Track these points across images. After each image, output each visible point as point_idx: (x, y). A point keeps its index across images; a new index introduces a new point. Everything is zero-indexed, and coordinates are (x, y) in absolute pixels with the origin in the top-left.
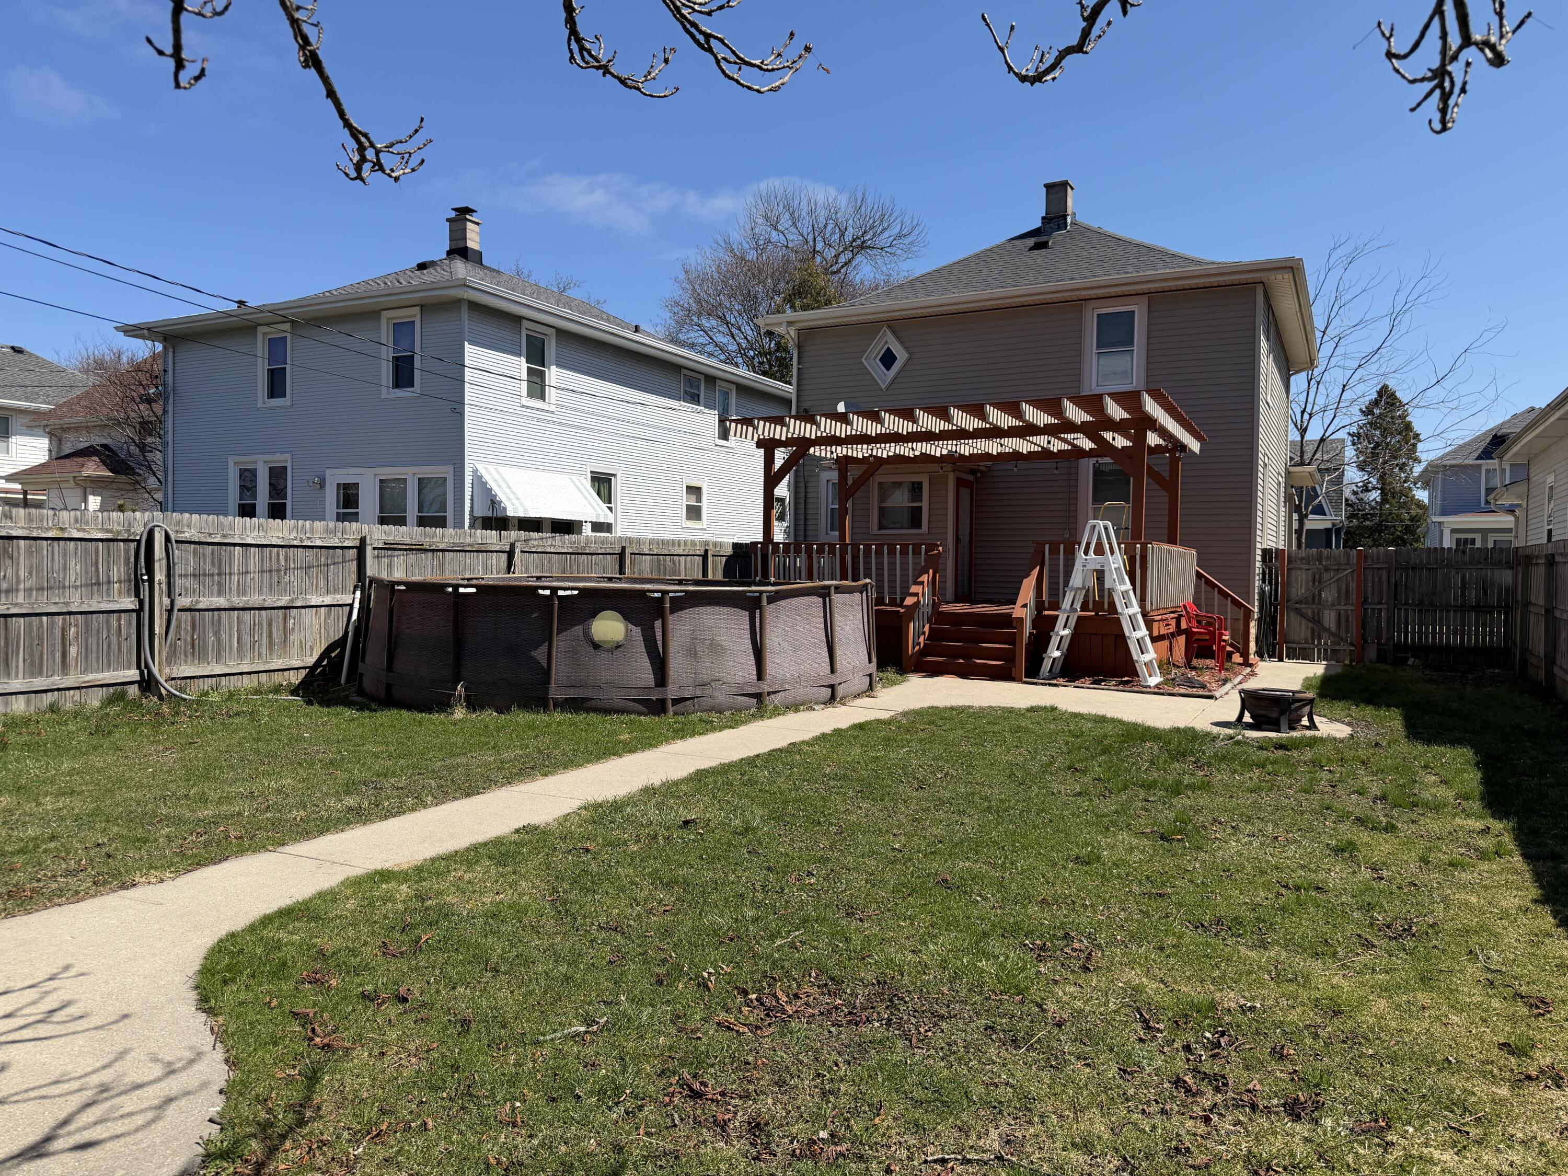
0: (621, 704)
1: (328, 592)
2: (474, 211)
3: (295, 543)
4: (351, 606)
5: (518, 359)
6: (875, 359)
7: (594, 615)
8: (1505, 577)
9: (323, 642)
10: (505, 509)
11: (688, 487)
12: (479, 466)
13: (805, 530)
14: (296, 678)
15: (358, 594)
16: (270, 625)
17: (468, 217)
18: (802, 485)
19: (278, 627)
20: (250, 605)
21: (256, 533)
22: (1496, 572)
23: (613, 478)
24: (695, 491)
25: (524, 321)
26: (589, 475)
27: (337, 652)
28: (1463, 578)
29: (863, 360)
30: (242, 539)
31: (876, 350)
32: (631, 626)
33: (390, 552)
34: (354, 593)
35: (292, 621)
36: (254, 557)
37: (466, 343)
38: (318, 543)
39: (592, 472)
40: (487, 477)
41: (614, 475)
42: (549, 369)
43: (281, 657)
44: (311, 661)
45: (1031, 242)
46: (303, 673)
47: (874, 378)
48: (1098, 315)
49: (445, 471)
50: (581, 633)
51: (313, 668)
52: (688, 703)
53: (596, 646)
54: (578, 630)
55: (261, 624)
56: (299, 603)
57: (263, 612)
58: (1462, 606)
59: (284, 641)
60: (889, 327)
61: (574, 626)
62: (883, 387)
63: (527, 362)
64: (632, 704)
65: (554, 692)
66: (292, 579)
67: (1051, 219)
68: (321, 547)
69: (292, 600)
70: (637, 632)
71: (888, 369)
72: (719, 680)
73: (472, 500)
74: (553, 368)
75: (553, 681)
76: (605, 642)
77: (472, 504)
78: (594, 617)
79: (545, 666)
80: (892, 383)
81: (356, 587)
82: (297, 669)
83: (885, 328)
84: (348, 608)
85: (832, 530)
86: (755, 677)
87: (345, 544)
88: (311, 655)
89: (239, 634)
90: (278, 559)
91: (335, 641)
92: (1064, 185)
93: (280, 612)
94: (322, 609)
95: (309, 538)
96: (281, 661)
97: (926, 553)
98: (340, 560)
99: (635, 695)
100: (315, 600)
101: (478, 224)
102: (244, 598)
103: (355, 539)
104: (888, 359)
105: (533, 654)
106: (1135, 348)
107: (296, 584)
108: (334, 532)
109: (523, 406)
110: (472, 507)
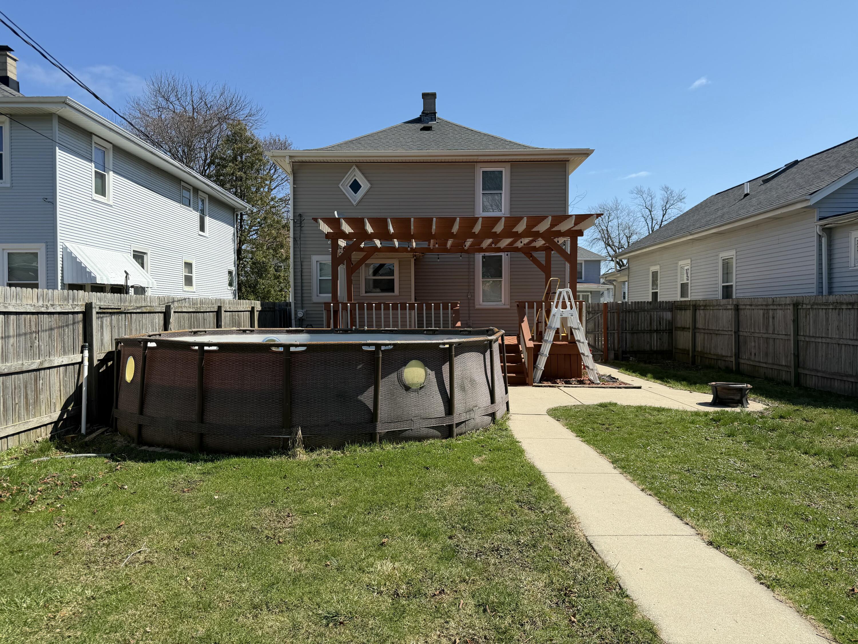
0: (424, 432)
1: (65, 353)
2: (12, 50)
3: (43, 310)
4: (81, 363)
5: (90, 164)
6: (347, 186)
7: (405, 363)
8: (668, 315)
9: (62, 398)
10: (95, 278)
11: (185, 263)
12: (68, 245)
13: (302, 293)
14: (45, 434)
15: (86, 353)
16: (26, 387)
17: (8, 53)
18: (299, 263)
19: (31, 388)
20: (13, 370)
21: (14, 301)
22: (664, 313)
23: (145, 256)
24: (188, 266)
25: (94, 136)
26: (132, 253)
27: (72, 405)
28: (651, 316)
29: (340, 186)
30: (6, 307)
31: (347, 181)
32: (429, 371)
33: (102, 315)
34: (82, 352)
35: (41, 382)
36: (13, 324)
37: (57, 148)
38: (59, 310)
39: (134, 251)
40: (75, 253)
41: (145, 253)
42: (108, 173)
43: (35, 416)
44: (55, 416)
45: (421, 126)
46: (50, 428)
47: (348, 198)
48: (483, 172)
49: (40, 248)
50: (396, 379)
51: (56, 423)
52: (463, 425)
53: (407, 388)
54: (394, 376)
55: (20, 387)
56: (46, 365)
57: (21, 375)
58: (650, 330)
59: (37, 400)
60: (357, 166)
61: (390, 373)
62: (355, 204)
63: (95, 168)
64: (432, 430)
65: (381, 429)
66: (41, 344)
67: (427, 114)
68: (59, 313)
69: (41, 363)
70: (432, 374)
71: (356, 193)
72: (476, 406)
73: (62, 271)
74: (111, 173)
75: (379, 420)
76: (413, 384)
77: (62, 274)
78: (405, 365)
79: (371, 407)
80: (360, 202)
81: (83, 348)
82: (46, 425)
83: (354, 167)
84: (78, 365)
85: (320, 293)
86: (489, 401)
87: (76, 310)
88: (55, 411)
89: (4, 399)
90: (30, 325)
91: (70, 396)
92: (434, 95)
93: (32, 374)
94: (61, 368)
95: (52, 305)
96: (35, 419)
97: (452, 309)
98: (72, 322)
99: (434, 423)
100: (57, 361)
101: (15, 60)
102: (7, 364)
103: (82, 305)
104: (355, 186)
105: (360, 398)
106: (503, 192)
107: (43, 347)
108: (67, 299)
109: (94, 200)
110: (62, 277)
